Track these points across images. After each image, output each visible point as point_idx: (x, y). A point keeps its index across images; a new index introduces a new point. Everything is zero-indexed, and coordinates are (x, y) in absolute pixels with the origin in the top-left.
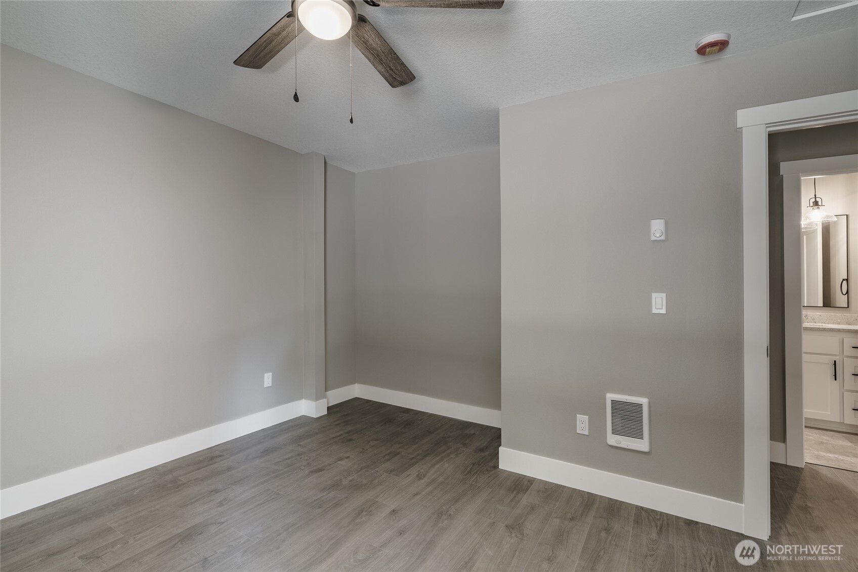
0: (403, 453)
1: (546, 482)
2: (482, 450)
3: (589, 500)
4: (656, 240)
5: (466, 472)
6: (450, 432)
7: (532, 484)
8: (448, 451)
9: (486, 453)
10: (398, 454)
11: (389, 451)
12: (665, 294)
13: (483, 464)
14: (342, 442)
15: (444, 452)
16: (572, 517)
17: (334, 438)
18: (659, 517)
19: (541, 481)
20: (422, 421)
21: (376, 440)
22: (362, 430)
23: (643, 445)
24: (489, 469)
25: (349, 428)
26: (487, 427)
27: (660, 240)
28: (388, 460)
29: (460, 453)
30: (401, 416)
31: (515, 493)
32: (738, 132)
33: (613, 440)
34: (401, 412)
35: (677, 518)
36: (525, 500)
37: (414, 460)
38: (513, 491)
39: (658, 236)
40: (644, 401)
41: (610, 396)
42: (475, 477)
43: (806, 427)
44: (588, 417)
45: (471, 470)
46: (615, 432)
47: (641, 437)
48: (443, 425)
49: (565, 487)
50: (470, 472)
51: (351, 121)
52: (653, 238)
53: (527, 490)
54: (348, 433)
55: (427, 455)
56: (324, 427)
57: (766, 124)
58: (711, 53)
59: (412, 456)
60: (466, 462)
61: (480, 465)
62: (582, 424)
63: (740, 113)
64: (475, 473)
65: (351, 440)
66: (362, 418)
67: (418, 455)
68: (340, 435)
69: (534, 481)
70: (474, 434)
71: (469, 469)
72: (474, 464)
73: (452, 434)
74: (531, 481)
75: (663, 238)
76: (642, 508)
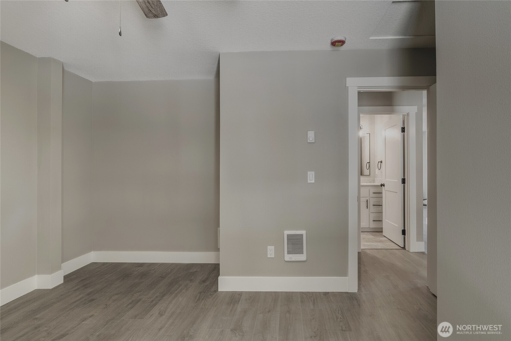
0: (143, 299)
1: (249, 292)
2: (204, 281)
3: (275, 296)
4: (310, 142)
5: (196, 300)
6: (179, 274)
7: (241, 296)
8: (180, 288)
9: (208, 283)
10: (140, 300)
11: (130, 301)
12: (314, 172)
13: (207, 291)
14: (84, 304)
15: (177, 290)
16: (269, 310)
17: (74, 303)
18: (311, 296)
19: (246, 293)
20: (155, 270)
21: (117, 294)
22: (102, 289)
23: (302, 257)
24: (212, 293)
25: (89, 290)
26: (205, 264)
27: (312, 142)
28: (131, 308)
29: (189, 288)
30: (137, 270)
31: (232, 305)
32: (346, 88)
33: (288, 257)
34: (136, 267)
35: (320, 293)
36: (240, 308)
37: (154, 302)
38: (231, 304)
39: (311, 140)
40: (303, 232)
41: (287, 232)
42: (203, 301)
43: (362, 232)
44: (274, 247)
45: (199, 297)
46: (289, 253)
47: (302, 253)
48: (172, 269)
49: (261, 292)
50: (199, 299)
51: (120, 34)
52: (309, 141)
53: (239, 301)
54: (88, 294)
55: (164, 296)
56: (62, 295)
57: (358, 87)
58: (338, 46)
59: (152, 299)
60: (195, 293)
61: (205, 292)
62: (271, 251)
63: (348, 79)
64: (203, 299)
65: (92, 300)
66: (101, 279)
67: (157, 297)
68: (81, 299)
69: (242, 293)
70: (196, 271)
71: (198, 297)
72: (200, 293)
73: (180, 275)
74: (240, 294)
75: (313, 141)
76: (303, 292)
